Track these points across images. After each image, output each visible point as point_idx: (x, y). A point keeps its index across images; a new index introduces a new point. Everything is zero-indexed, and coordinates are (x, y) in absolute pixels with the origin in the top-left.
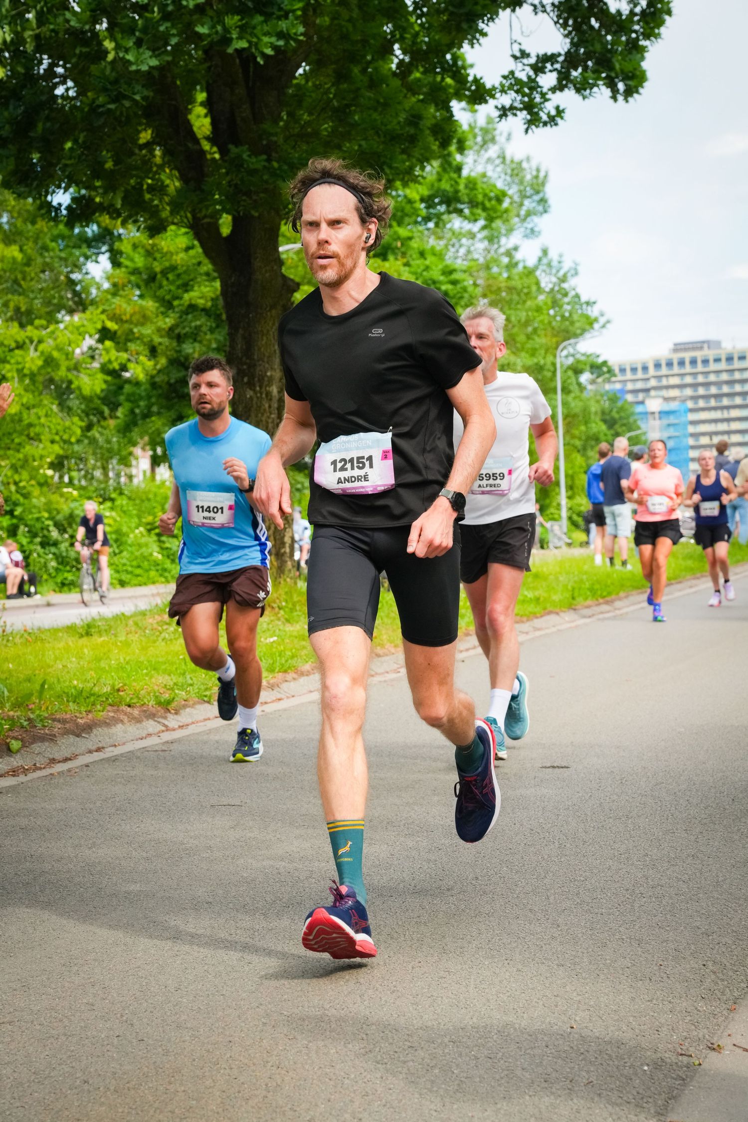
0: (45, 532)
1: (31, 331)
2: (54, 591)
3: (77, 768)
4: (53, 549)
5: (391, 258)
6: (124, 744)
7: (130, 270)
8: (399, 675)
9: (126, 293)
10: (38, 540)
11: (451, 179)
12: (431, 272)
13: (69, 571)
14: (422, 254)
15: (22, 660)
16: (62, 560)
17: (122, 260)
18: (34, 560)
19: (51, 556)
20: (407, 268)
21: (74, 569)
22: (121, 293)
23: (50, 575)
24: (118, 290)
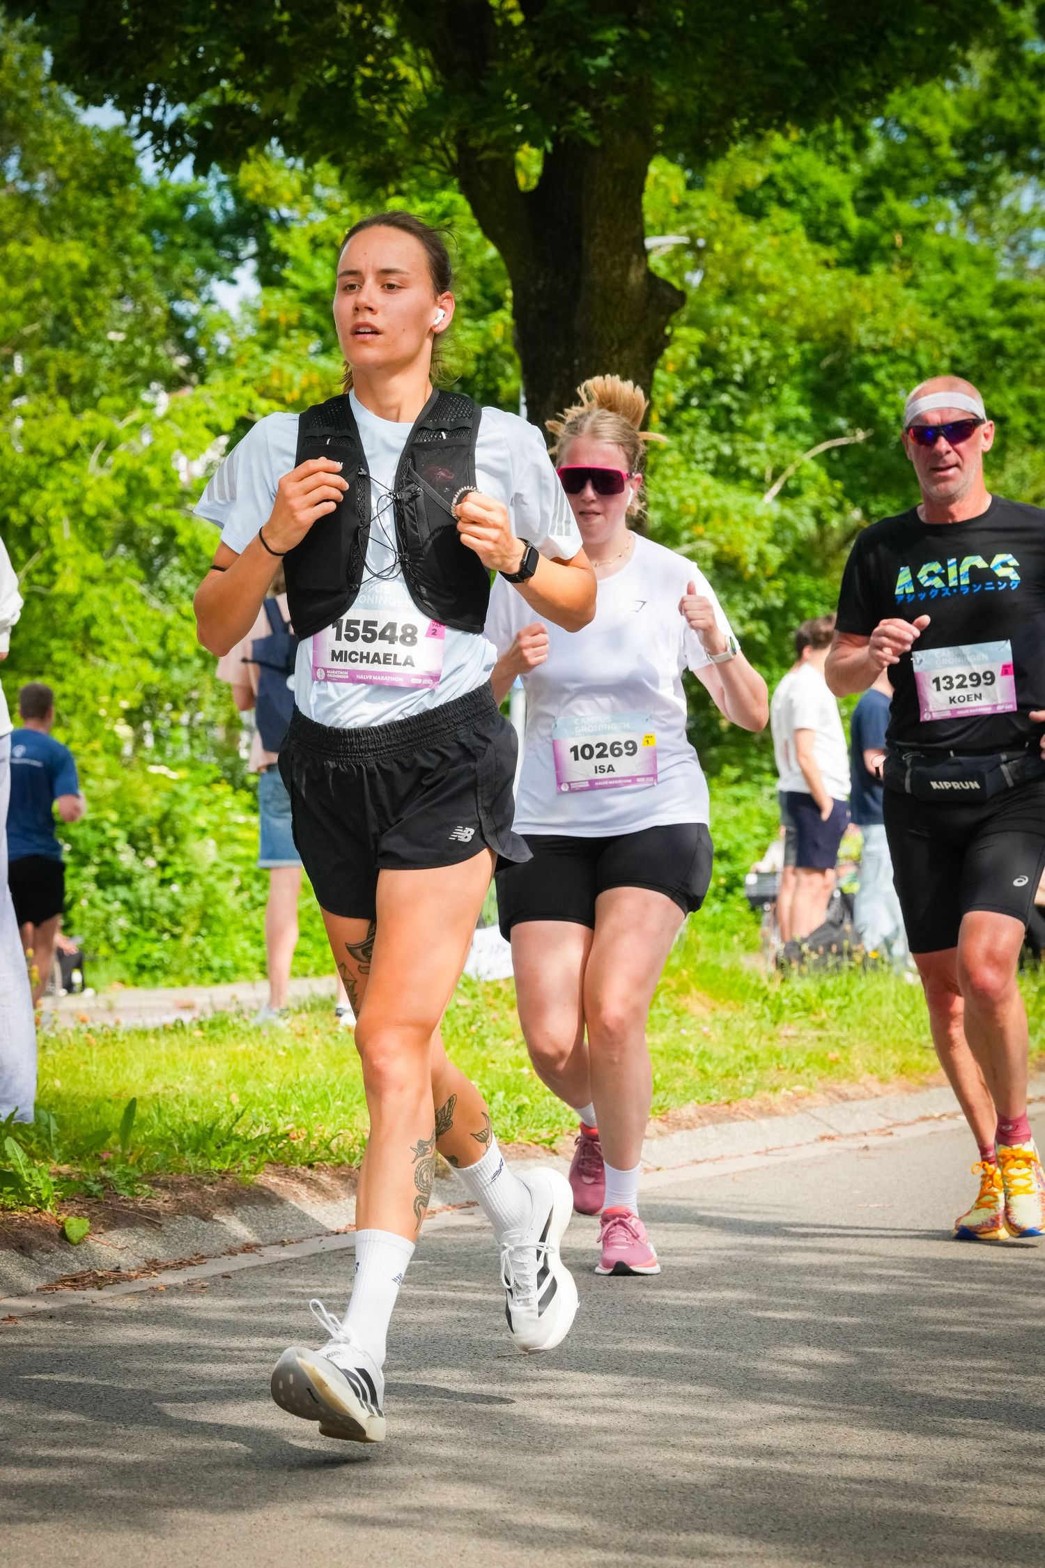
0: (107, 854)
1: (93, 420)
2: (123, 982)
3: (206, 1279)
4: (122, 892)
5: (878, 269)
6: (300, 1241)
7: (304, 294)
8: (889, 1139)
9: (294, 342)
10: (91, 870)
11: (1021, 93)
12: (967, 301)
13: (157, 940)
14: (947, 263)
15: (82, 1077)
16: (142, 916)
17: (287, 273)
18: (82, 914)
19: (117, 906)
20: (912, 293)
21: (166, 936)
22: (282, 342)
23: (113, 946)
24: (277, 337)
